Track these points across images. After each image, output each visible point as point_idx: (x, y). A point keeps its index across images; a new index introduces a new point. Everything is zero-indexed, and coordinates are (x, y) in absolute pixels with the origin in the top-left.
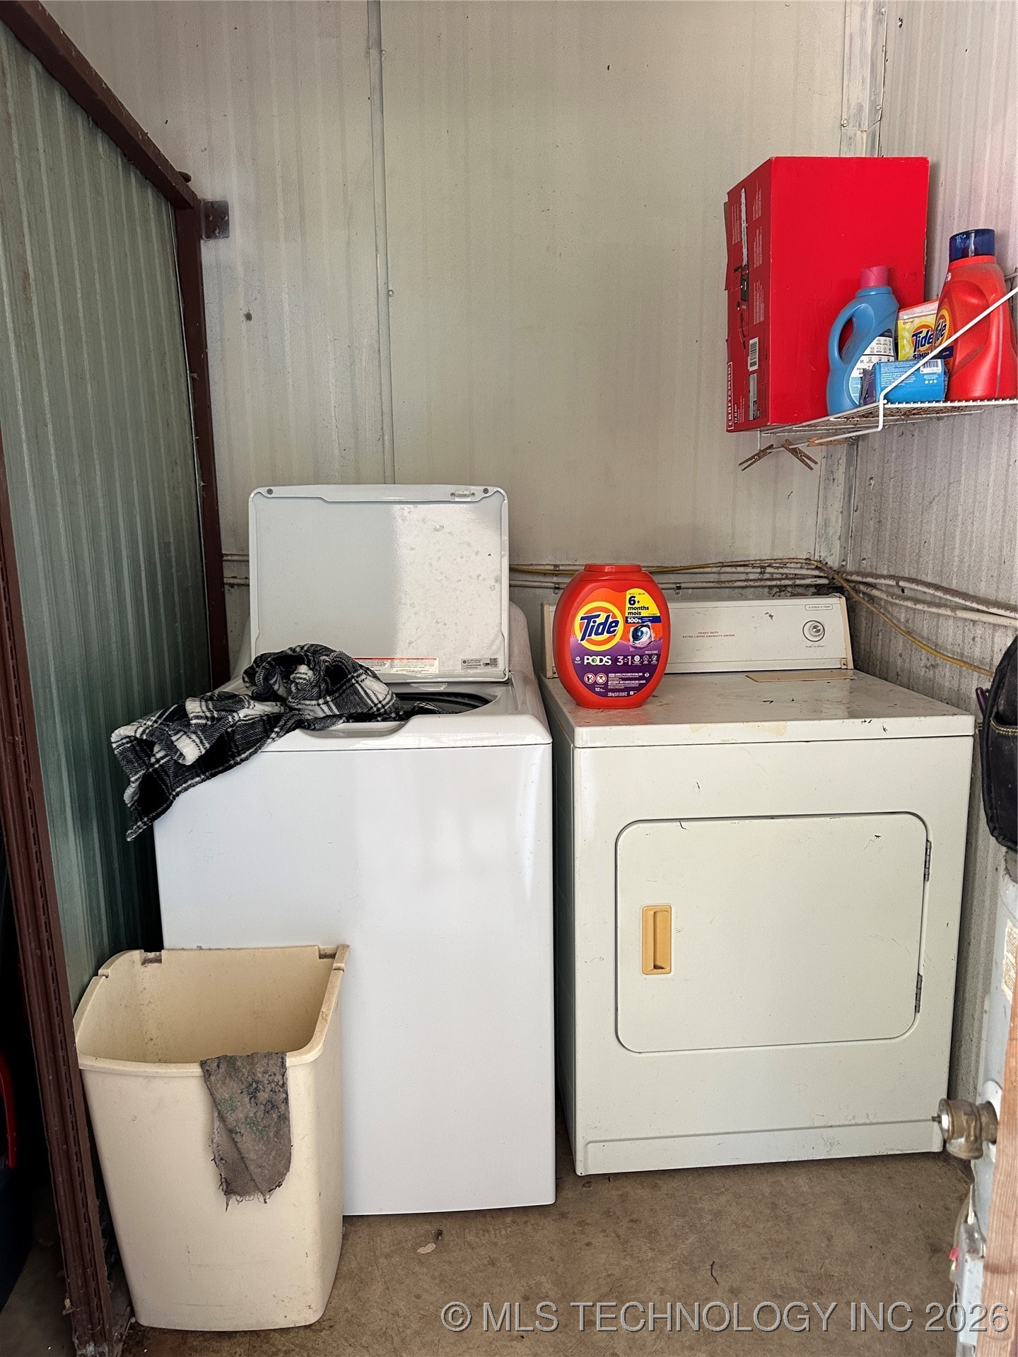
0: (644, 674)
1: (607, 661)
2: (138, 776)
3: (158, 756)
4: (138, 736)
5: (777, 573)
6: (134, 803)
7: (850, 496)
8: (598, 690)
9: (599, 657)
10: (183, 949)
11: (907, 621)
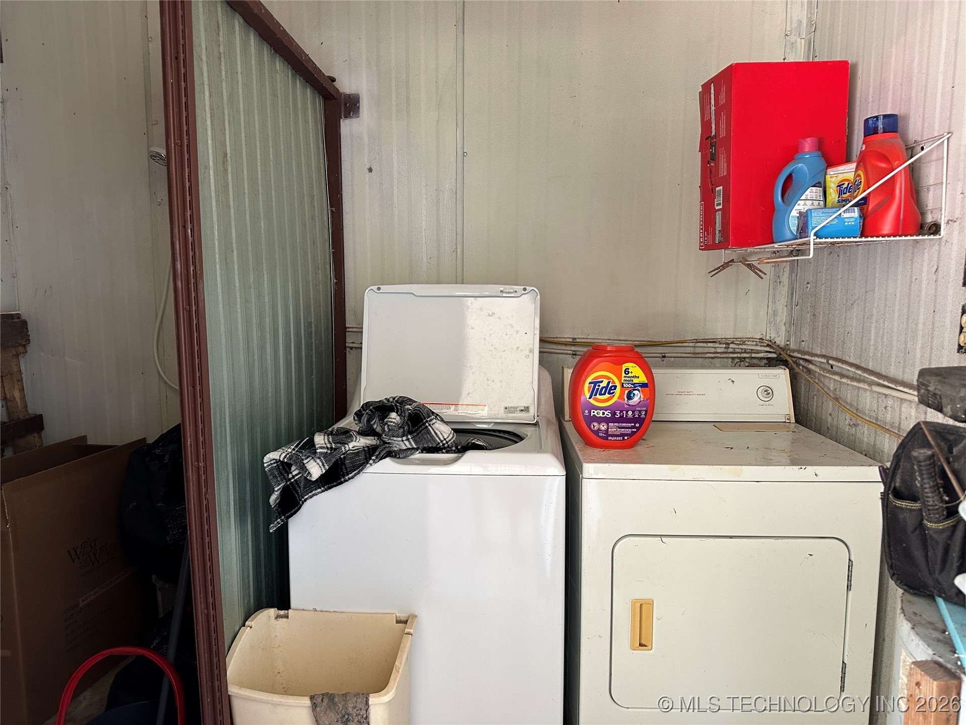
0: (635, 425)
1: (608, 414)
2: (280, 487)
3: (294, 473)
4: (281, 459)
5: (738, 348)
6: (276, 505)
7: (792, 294)
8: (601, 434)
9: (602, 411)
10: (303, 610)
11: (835, 390)
